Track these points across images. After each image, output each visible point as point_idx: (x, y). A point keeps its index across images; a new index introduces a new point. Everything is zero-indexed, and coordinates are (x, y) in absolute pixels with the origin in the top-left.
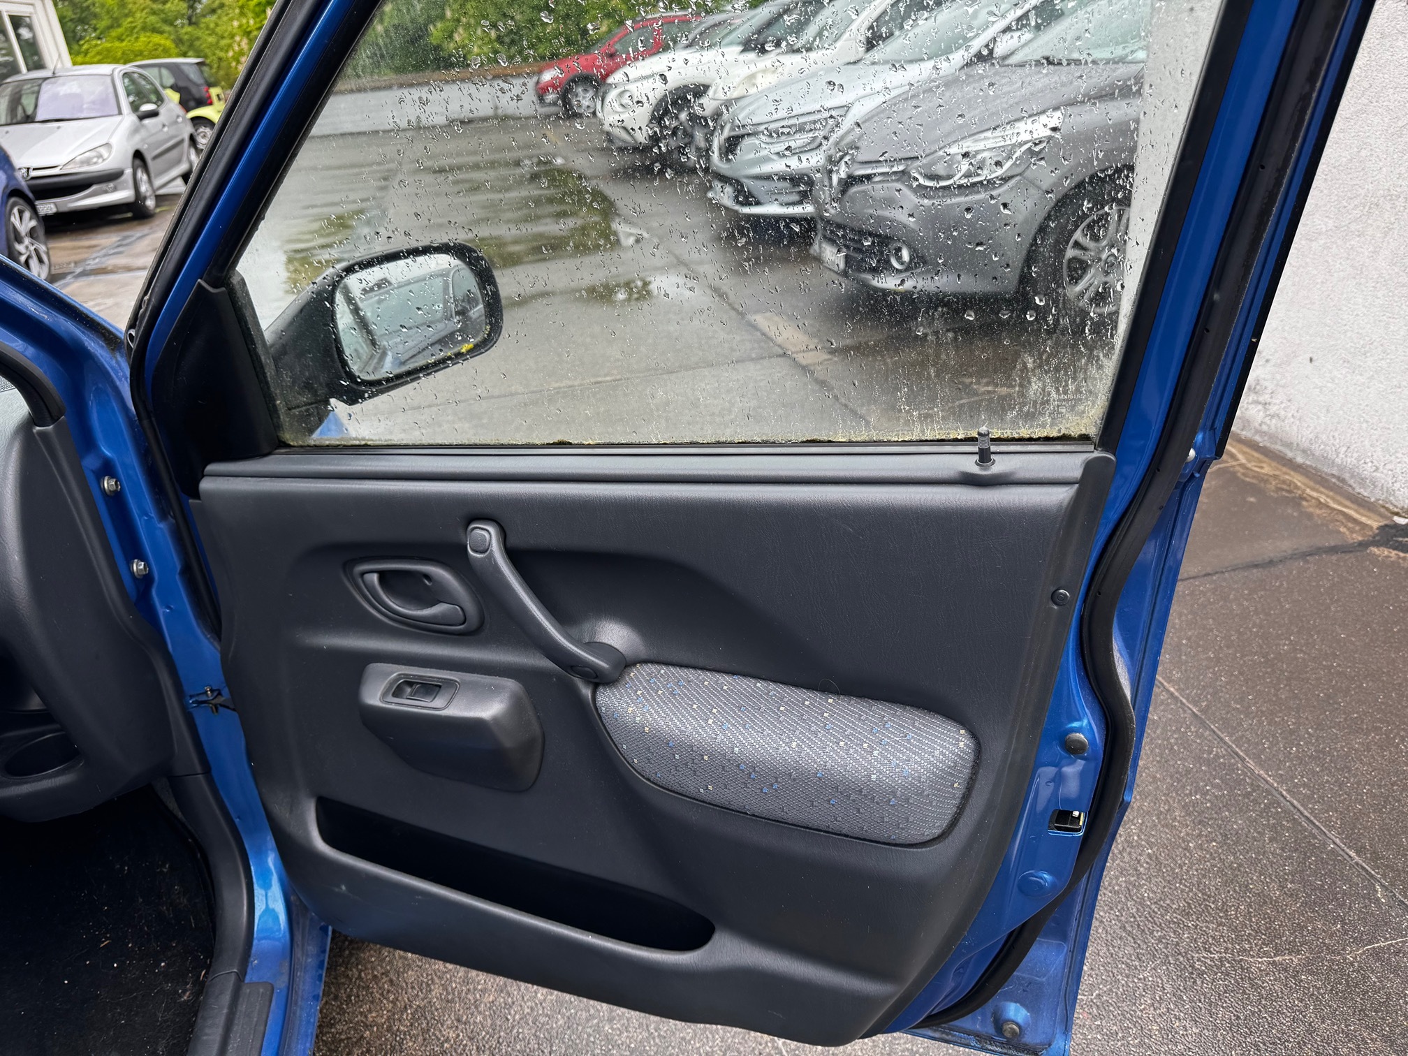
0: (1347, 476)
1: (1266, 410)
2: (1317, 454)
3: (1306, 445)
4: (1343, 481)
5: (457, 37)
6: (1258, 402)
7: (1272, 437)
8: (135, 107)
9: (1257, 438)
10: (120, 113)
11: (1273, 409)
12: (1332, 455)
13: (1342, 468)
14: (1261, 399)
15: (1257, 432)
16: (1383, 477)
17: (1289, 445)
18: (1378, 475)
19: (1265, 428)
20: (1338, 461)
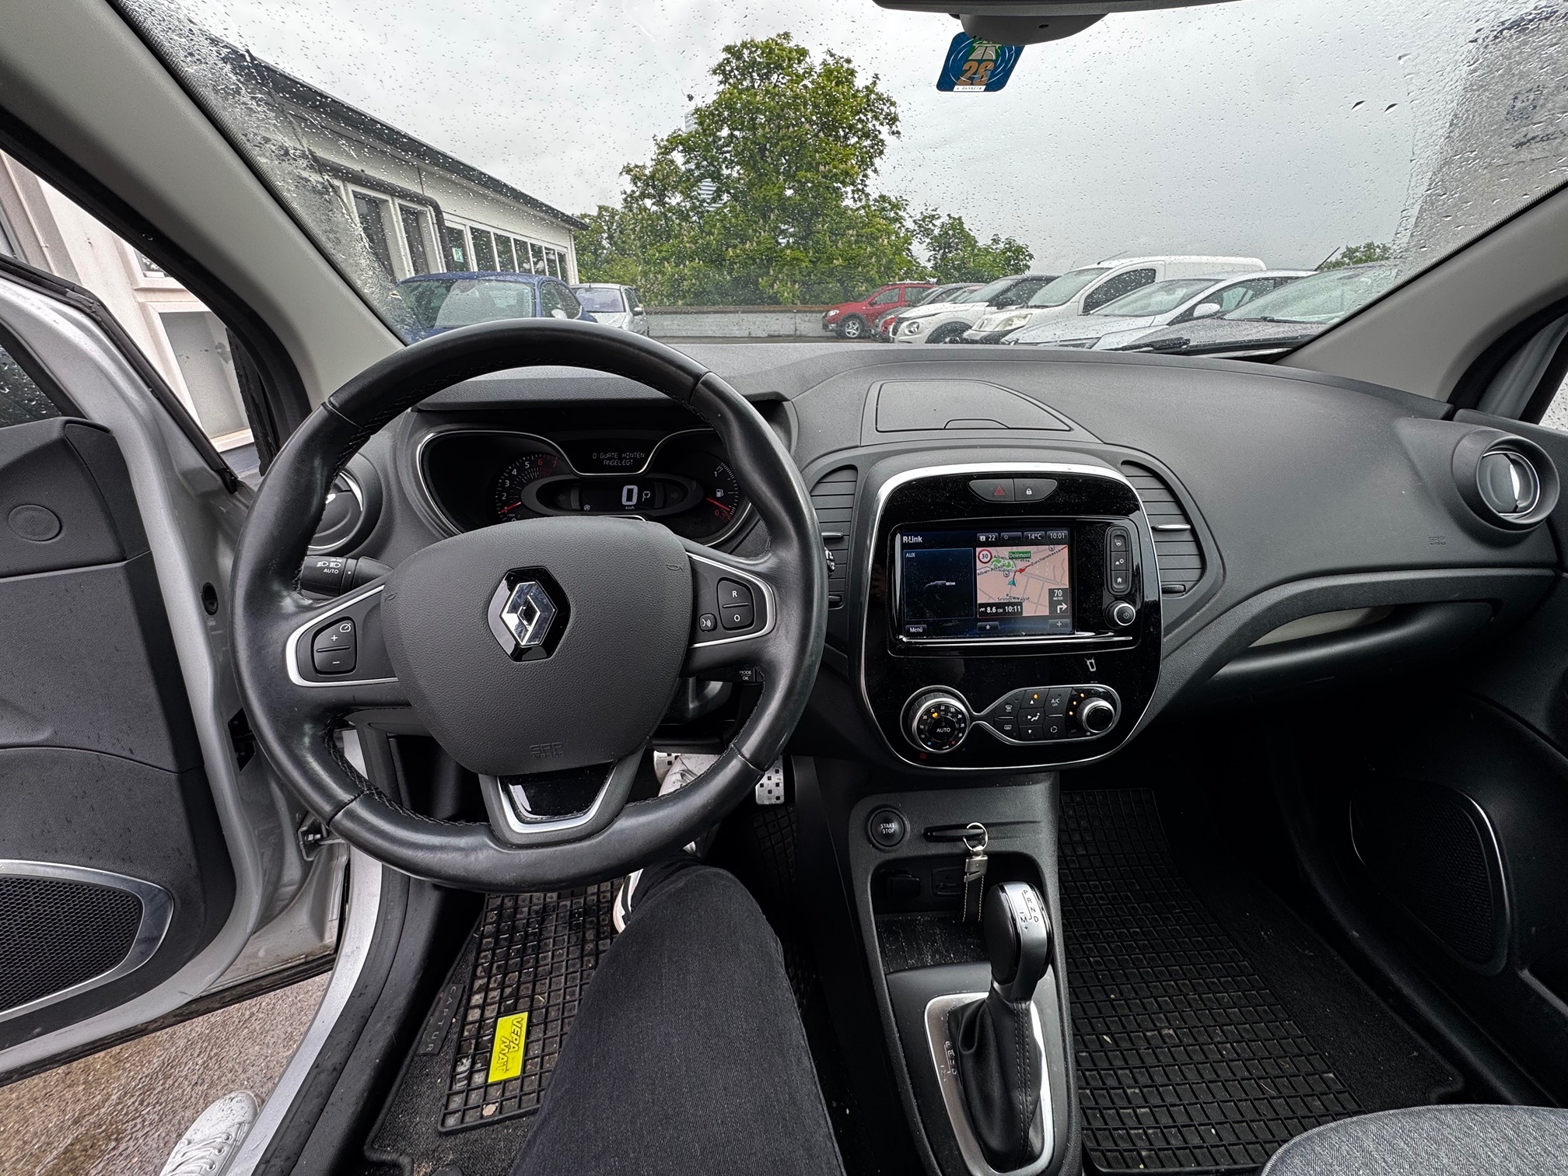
5: (776, 287)
8: (632, 310)
10: (625, 311)
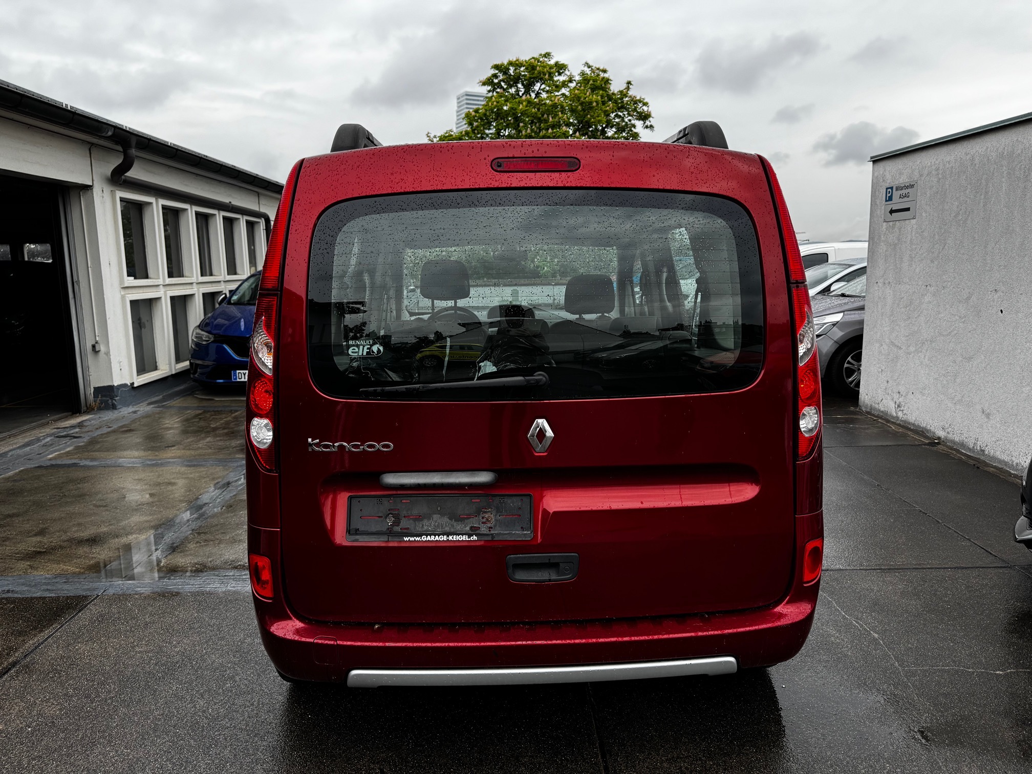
0: (924, 430)
1: (903, 412)
2: (916, 424)
3: (913, 422)
4: (923, 432)
6: (900, 410)
7: (905, 422)
9: (901, 423)
11: (905, 412)
12: (920, 424)
13: (923, 428)
14: (901, 409)
15: (902, 421)
16: (932, 429)
17: (909, 423)
18: (931, 428)
19: (903, 419)
20: (922, 426)
